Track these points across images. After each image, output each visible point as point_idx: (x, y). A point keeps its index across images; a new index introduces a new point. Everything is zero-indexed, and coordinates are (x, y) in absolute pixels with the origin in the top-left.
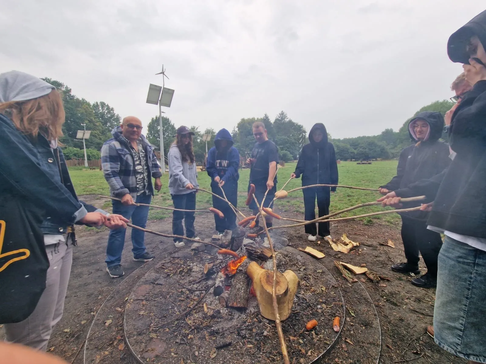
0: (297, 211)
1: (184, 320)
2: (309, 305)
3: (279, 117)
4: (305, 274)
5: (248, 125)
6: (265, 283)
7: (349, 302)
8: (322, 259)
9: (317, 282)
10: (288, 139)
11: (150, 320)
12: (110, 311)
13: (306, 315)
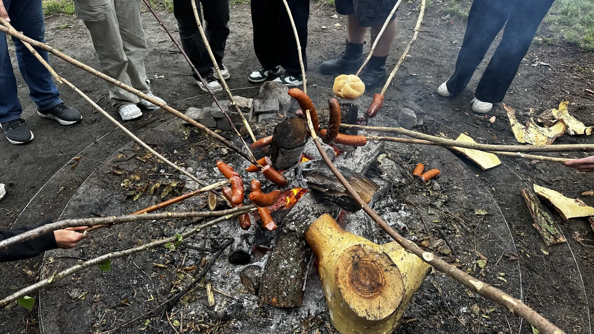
0: (453, 13)
1: (165, 317)
2: (442, 304)
4: (445, 219)
6: (348, 284)
7: (534, 299)
8: (492, 172)
9: (469, 240)
11: (94, 313)
12: (12, 274)
13: (431, 329)
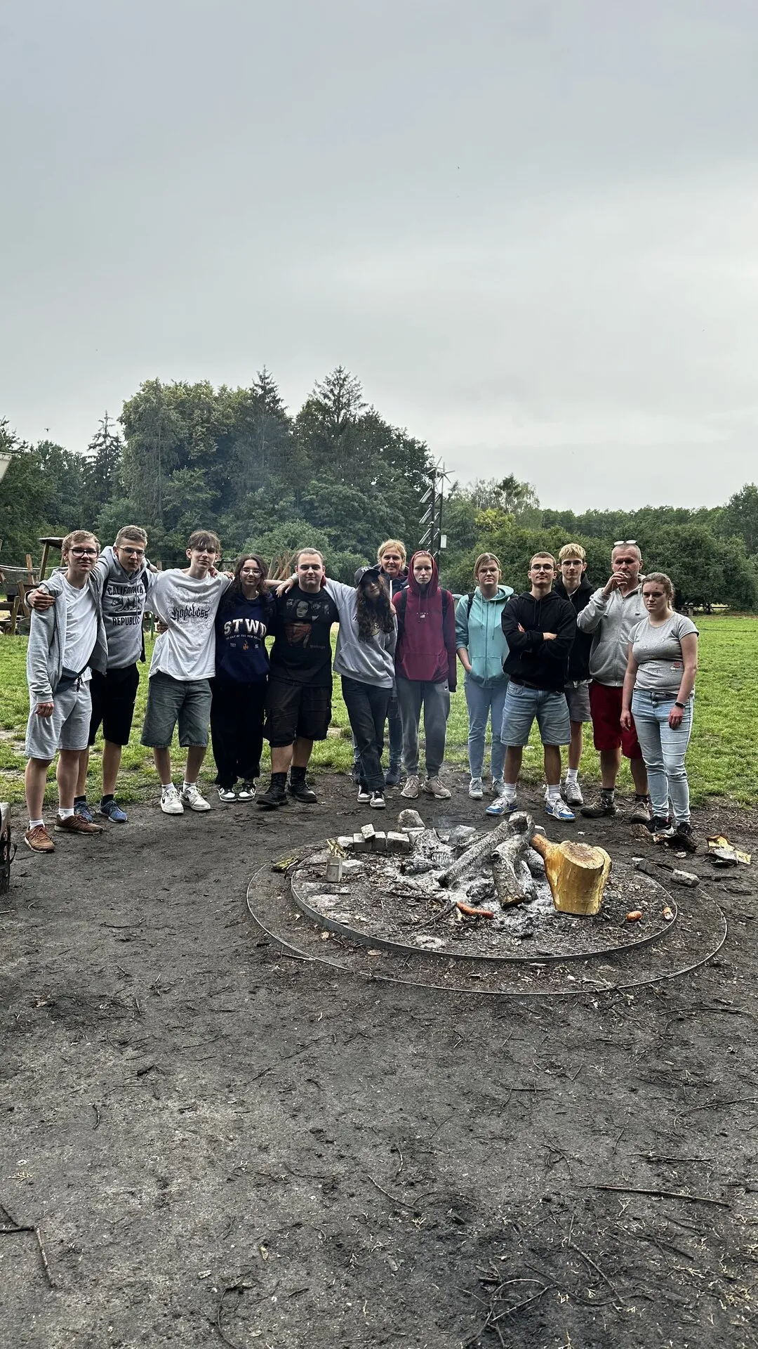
3: (326, 396)
5: (174, 415)
10: (361, 501)
